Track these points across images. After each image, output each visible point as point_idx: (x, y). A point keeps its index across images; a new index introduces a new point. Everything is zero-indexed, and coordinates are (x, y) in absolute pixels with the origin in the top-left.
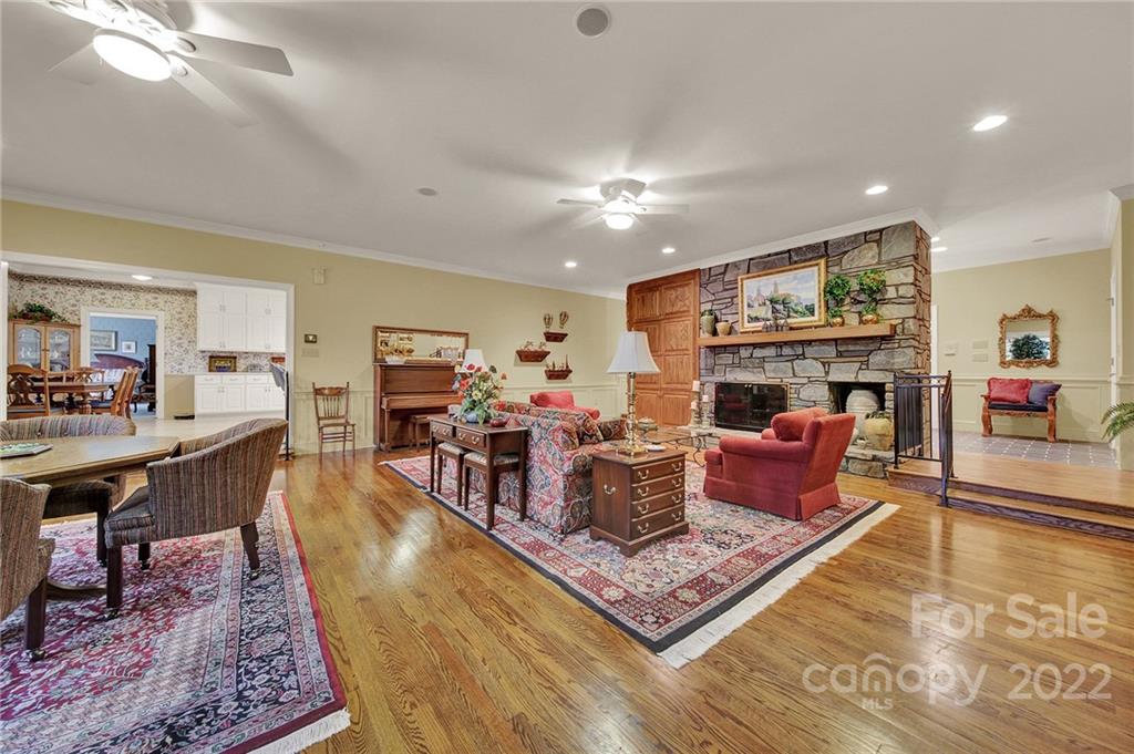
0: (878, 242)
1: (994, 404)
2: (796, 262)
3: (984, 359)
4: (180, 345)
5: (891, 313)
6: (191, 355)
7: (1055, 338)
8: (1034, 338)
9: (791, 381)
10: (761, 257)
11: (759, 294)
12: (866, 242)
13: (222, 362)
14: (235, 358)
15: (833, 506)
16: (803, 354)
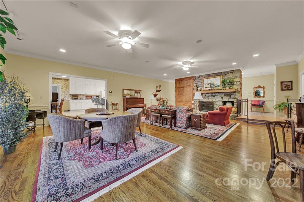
0: (233, 73)
1: (253, 105)
2: (215, 76)
3: (251, 96)
4: (65, 93)
5: (235, 87)
6: (67, 95)
7: (264, 92)
8: (259, 91)
9: (214, 101)
10: (208, 75)
11: (207, 82)
12: (230, 73)
13: (75, 97)
14: (78, 96)
15: (229, 124)
16: (217, 95)
